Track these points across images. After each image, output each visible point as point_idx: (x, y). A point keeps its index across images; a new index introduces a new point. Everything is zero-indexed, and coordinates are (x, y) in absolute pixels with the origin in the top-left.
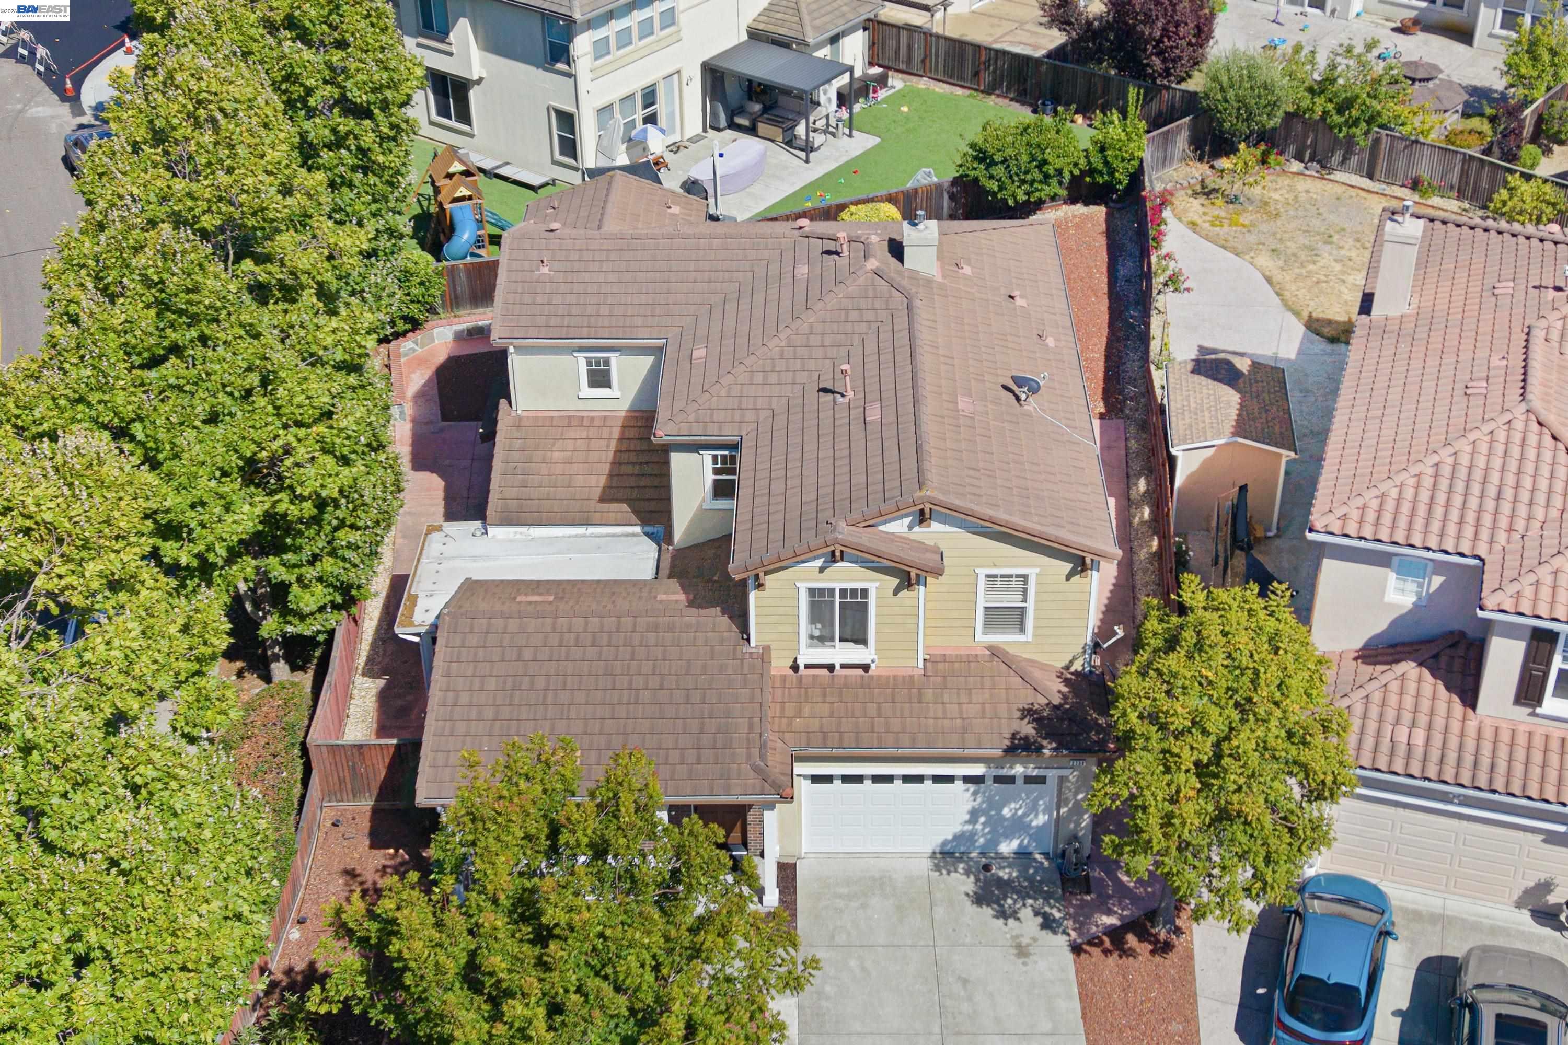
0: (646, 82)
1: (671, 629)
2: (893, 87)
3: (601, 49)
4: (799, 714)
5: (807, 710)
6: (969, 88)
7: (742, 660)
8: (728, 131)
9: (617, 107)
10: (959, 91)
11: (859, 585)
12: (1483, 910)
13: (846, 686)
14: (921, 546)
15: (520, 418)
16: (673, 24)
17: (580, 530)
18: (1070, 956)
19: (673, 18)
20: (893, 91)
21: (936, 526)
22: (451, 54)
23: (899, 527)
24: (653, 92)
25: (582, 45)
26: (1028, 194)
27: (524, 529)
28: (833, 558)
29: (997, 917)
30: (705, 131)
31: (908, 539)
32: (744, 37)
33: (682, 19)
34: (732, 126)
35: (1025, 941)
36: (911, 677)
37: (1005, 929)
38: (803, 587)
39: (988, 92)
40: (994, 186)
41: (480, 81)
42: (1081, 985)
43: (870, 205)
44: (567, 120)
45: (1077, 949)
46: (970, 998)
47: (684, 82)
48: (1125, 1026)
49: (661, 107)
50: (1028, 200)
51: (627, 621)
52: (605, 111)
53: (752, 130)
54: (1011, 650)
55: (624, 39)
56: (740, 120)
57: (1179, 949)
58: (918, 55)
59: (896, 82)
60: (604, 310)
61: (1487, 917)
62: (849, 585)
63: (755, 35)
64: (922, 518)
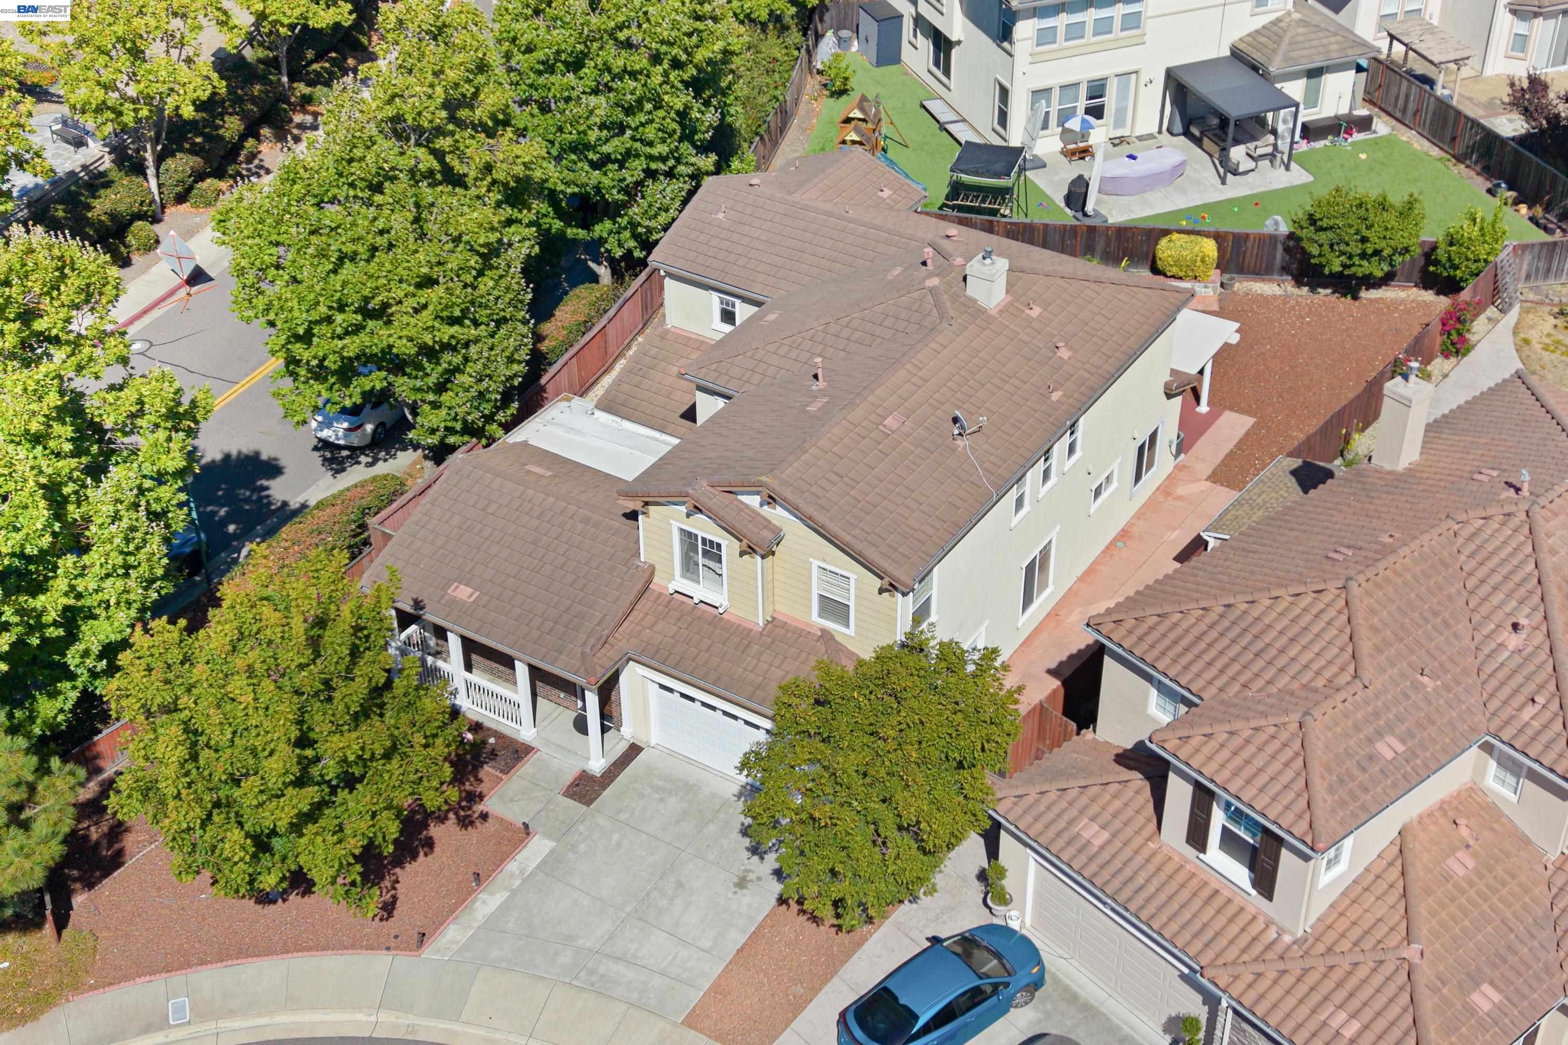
0: (1096, 74)
1: (596, 526)
2: (1375, 132)
3: (1045, 37)
4: (651, 627)
5: (658, 627)
6: (1446, 152)
7: (629, 568)
8: (1182, 138)
9: (1056, 94)
10: (1435, 152)
11: (716, 540)
12: (1134, 1020)
13: (699, 618)
14: (767, 524)
15: (667, 332)
16: (1138, 27)
17: (656, 434)
18: (773, 902)
19: (1139, 21)
20: (1374, 136)
21: (779, 511)
22: (942, 14)
23: (753, 501)
24: (1103, 86)
25: (1024, 30)
26: (1345, 266)
27: (619, 420)
28: (698, 509)
29: (748, 849)
30: (1160, 132)
31: (758, 514)
32: (1227, 53)
33: (1149, 25)
34: (1187, 133)
35: (751, 876)
36: (751, 630)
37: (746, 862)
38: (675, 526)
39: (1459, 159)
40: (1315, 250)
41: (959, 43)
42: (760, 927)
43: (1193, 237)
44: (1004, 93)
45: (782, 901)
46: (672, 900)
47: (1142, 83)
48: (762, 970)
49: (1110, 101)
50: (1341, 272)
51: (573, 508)
52: (1041, 94)
53: (1198, 142)
54: (838, 638)
55: (1075, 32)
56: (1195, 131)
57: (856, 935)
58: (1412, 107)
59: (1382, 126)
60: (742, 261)
61: (1132, 1028)
62: (709, 537)
63: (1236, 54)
64: (771, 500)
